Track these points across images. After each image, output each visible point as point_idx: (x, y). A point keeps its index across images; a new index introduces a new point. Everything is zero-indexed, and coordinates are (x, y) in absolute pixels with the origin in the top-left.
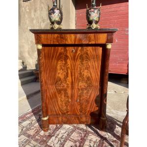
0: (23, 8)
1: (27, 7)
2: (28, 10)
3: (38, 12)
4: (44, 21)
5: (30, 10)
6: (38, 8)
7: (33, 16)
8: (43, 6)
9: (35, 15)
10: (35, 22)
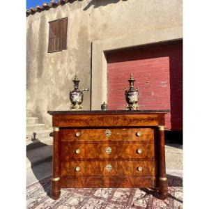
0: (47, 60)
1: (53, 59)
2: (53, 62)
3: (66, 64)
4: (71, 73)
5: (56, 61)
6: (66, 60)
7: (59, 68)
8: (71, 58)
9: (61, 67)
10: (60, 73)
